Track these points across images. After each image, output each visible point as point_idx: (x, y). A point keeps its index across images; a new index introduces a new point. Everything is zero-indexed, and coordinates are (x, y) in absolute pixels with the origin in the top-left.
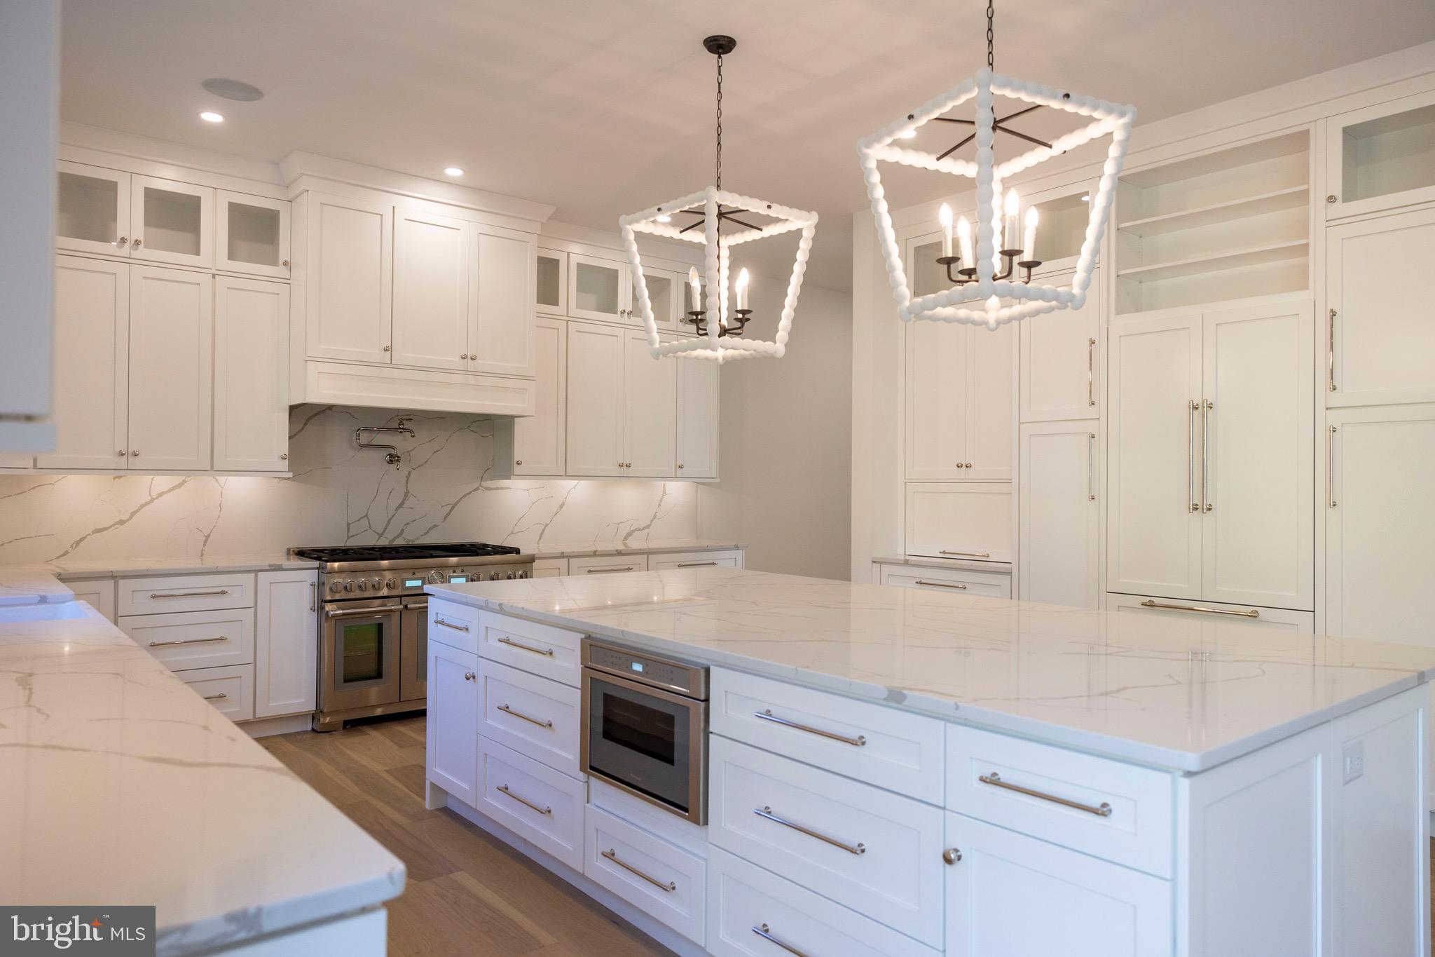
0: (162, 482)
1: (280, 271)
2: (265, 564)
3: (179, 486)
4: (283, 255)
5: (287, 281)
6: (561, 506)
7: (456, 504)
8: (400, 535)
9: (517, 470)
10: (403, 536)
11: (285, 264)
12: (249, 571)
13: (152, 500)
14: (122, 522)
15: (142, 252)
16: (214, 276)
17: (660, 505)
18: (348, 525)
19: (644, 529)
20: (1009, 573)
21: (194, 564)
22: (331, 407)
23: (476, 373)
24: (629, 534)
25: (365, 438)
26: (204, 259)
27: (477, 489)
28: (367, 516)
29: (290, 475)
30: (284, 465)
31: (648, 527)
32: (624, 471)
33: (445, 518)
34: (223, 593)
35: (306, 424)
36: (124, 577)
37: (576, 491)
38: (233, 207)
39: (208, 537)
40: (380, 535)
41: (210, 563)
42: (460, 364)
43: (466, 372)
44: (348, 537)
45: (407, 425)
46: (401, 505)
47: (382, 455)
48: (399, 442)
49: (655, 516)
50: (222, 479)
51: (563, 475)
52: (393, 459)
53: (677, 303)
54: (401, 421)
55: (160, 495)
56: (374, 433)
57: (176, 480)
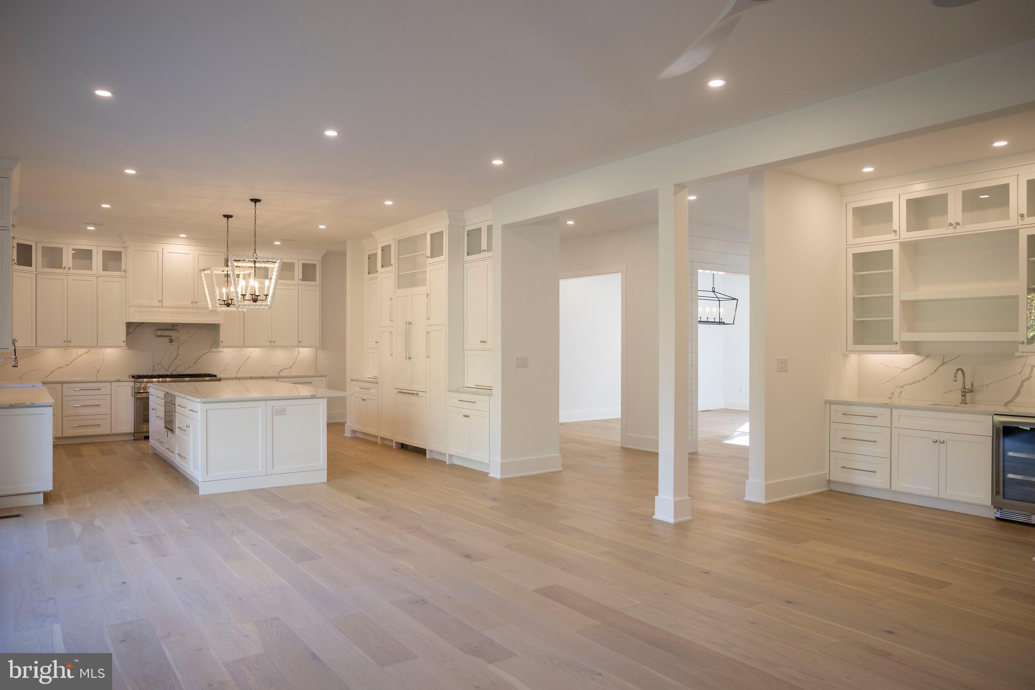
0: (82, 351)
1: (122, 274)
2: (113, 379)
3: (88, 352)
4: (123, 268)
5: (125, 277)
6: (247, 359)
7: (199, 358)
8: (175, 370)
9: (221, 344)
10: (177, 370)
11: (124, 271)
12: (109, 382)
13: (78, 357)
14: (67, 365)
15: (72, 271)
16: (97, 277)
17: (296, 358)
18: (154, 366)
19: (288, 368)
20: (377, 383)
21: (94, 379)
22: (143, 323)
23: (198, 308)
24: (281, 371)
25: (159, 333)
26: (94, 271)
27: (209, 352)
28: (161, 363)
29: (127, 348)
30: (124, 344)
31: (291, 367)
32: (272, 345)
33: (194, 364)
34: (99, 389)
35: (136, 328)
36: (64, 383)
37: (255, 353)
38: (104, 252)
39: (98, 370)
40: (167, 370)
41: (99, 379)
42: (191, 305)
43: (193, 308)
44: (154, 371)
45: (176, 327)
46: (175, 359)
47: (167, 339)
48: (173, 334)
49: (294, 363)
50: (104, 350)
51: (244, 346)
52: (171, 341)
53: (298, 272)
54: (173, 327)
55: (81, 355)
56: (163, 331)
57: (86, 350)
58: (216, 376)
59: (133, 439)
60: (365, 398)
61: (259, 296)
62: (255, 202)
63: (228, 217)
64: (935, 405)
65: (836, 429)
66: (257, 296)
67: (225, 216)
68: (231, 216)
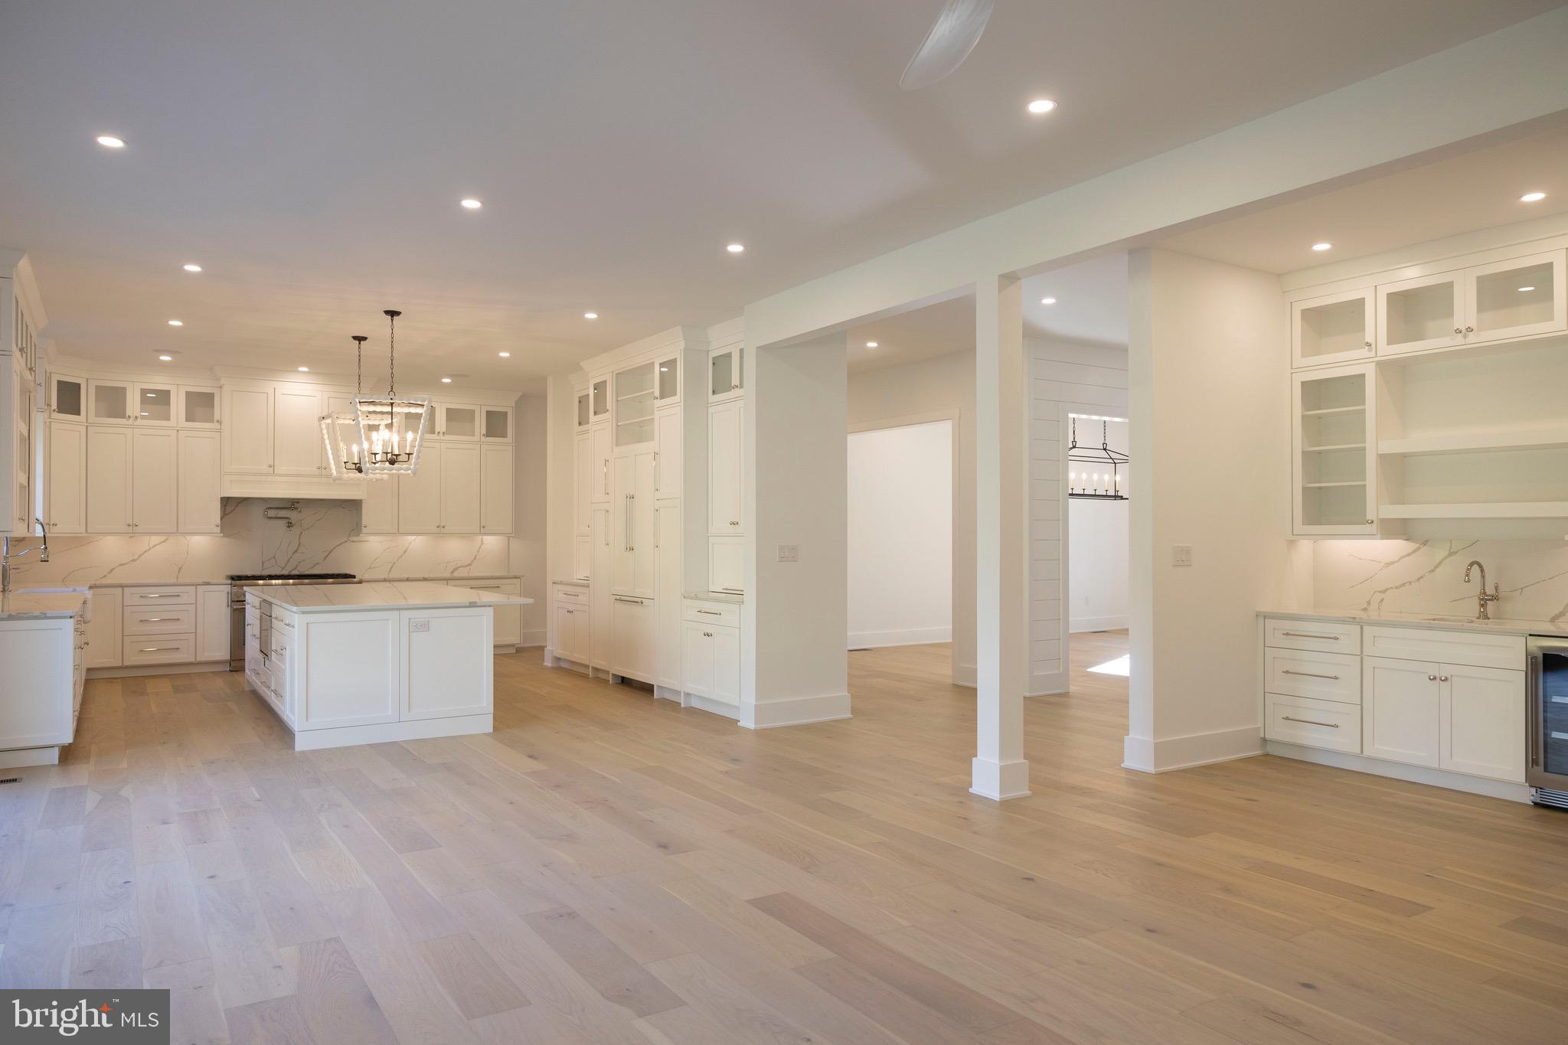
0: (155, 539)
1: (216, 425)
2: (201, 581)
3: (164, 541)
4: (217, 417)
5: (220, 431)
6: (405, 552)
7: (332, 550)
8: (295, 569)
9: (364, 530)
10: (298, 569)
11: (218, 421)
12: (193, 585)
13: (150, 548)
14: (133, 560)
15: (139, 422)
16: (178, 431)
17: (478, 551)
18: (263, 563)
19: (467, 566)
20: (588, 586)
21: (173, 581)
22: (246, 498)
24: (456, 569)
25: (272, 513)
26: (172, 422)
27: (346, 541)
28: (274, 557)
29: (222, 535)
30: (218, 530)
31: (470, 565)
32: (440, 532)
33: (325, 559)
34: (178, 596)
35: (237, 506)
36: (127, 586)
37: (415, 543)
38: (188, 393)
39: (180, 568)
40: (283, 569)
41: (181, 581)
42: (318, 472)
43: (321, 476)
44: (263, 569)
45: (296, 505)
46: (296, 551)
47: (284, 522)
48: (293, 515)
49: (475, 558)
50: (188, 538)
51: (399, 533)
52: (290, 525)
53: (480, 424)
54: (293, 504)
55: (154, 546)
56: (278, 511)
57: (163, 538)
58: (354, 577)
59: (228, 669)
60: (570, 609)
61: (400, 455)
62: (392, 316)
63: (360, 339)
64: (1434, 620)
65: (1274, 658)
66: (397, 455)
67: (355, 338)
68: (365, 339)
